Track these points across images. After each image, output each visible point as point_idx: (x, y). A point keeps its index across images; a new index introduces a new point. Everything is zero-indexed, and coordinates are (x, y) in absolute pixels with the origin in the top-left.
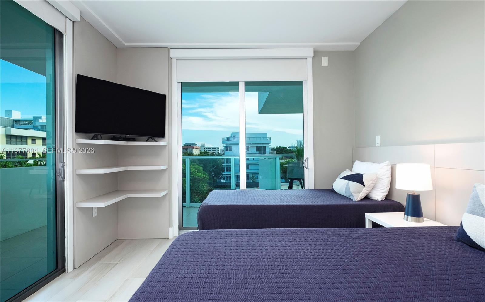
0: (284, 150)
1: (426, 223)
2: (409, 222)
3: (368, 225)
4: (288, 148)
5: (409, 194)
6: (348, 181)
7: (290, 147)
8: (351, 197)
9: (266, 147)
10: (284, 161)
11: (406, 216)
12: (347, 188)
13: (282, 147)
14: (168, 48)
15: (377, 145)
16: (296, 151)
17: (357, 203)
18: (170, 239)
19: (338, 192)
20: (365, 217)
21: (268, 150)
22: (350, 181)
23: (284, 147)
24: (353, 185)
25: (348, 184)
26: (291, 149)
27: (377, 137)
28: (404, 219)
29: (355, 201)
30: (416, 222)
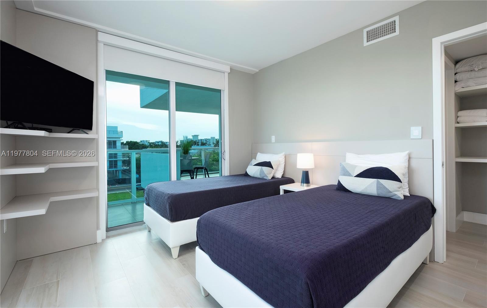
0: (136, 145)
1: (312, 186)
2: (305, 187)
3: (282, 193)
4: (140, 142)
5: (304, 171)
6: (261, 167)
7: (141, 142)
8: (265, 178)
9: (117, 142)
10: (138, 156)
11: (302, 184)
12: (262, 172)
13: (133, 142)
14: (96, 30)
15: (272, 142)
16: (149, 146)
17: (270, 181)
18: (98, 243)
19: (252, 176)
20: (280, 188)
21: (118, 144)
22: (262, 167)
23: (136, 141)
24: (266, 169)
25: (262, 169)
26: (143, 144)
27: (272, 136)
28: (301, 186)
29: (269, 180)
30: (307, 186)
